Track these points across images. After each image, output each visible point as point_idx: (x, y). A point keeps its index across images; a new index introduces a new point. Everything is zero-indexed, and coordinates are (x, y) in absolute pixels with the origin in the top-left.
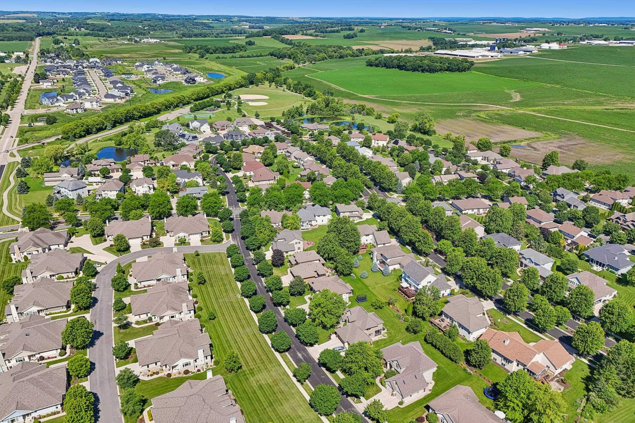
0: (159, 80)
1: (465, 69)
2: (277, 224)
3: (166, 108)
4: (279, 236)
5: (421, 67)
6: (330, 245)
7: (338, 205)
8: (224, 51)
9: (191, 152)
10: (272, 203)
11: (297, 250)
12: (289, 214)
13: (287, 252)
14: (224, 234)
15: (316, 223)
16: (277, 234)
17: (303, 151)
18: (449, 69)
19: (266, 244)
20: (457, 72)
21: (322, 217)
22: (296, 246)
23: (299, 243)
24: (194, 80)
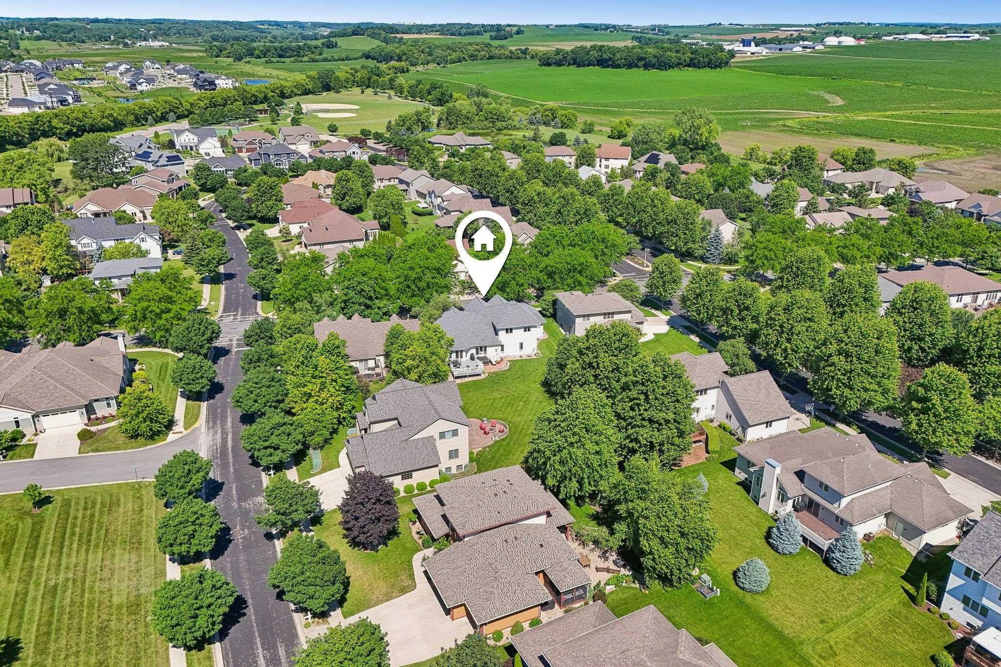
0: (140, 84)
1: (721, 63)
2: (371, 364)
3: (137, 119)
4: (372, 409)
5: (641, 59)
6: (589, 445)
7: (562, 296)
8: (281, 52)
9: (156, 186)
10: (352, 294)
11: (445, 462)
12: (411, 326)
13: (406, 475)
14: (181, 403)
15: (501, 354)
16: (369, 401)
17: (438, 179)
18: (692, 64)
19: (326, 441)
20: (708, 69)
21: (519, 334)
22: (443, 447)
23: (455, 433)
24: (212, 83)
